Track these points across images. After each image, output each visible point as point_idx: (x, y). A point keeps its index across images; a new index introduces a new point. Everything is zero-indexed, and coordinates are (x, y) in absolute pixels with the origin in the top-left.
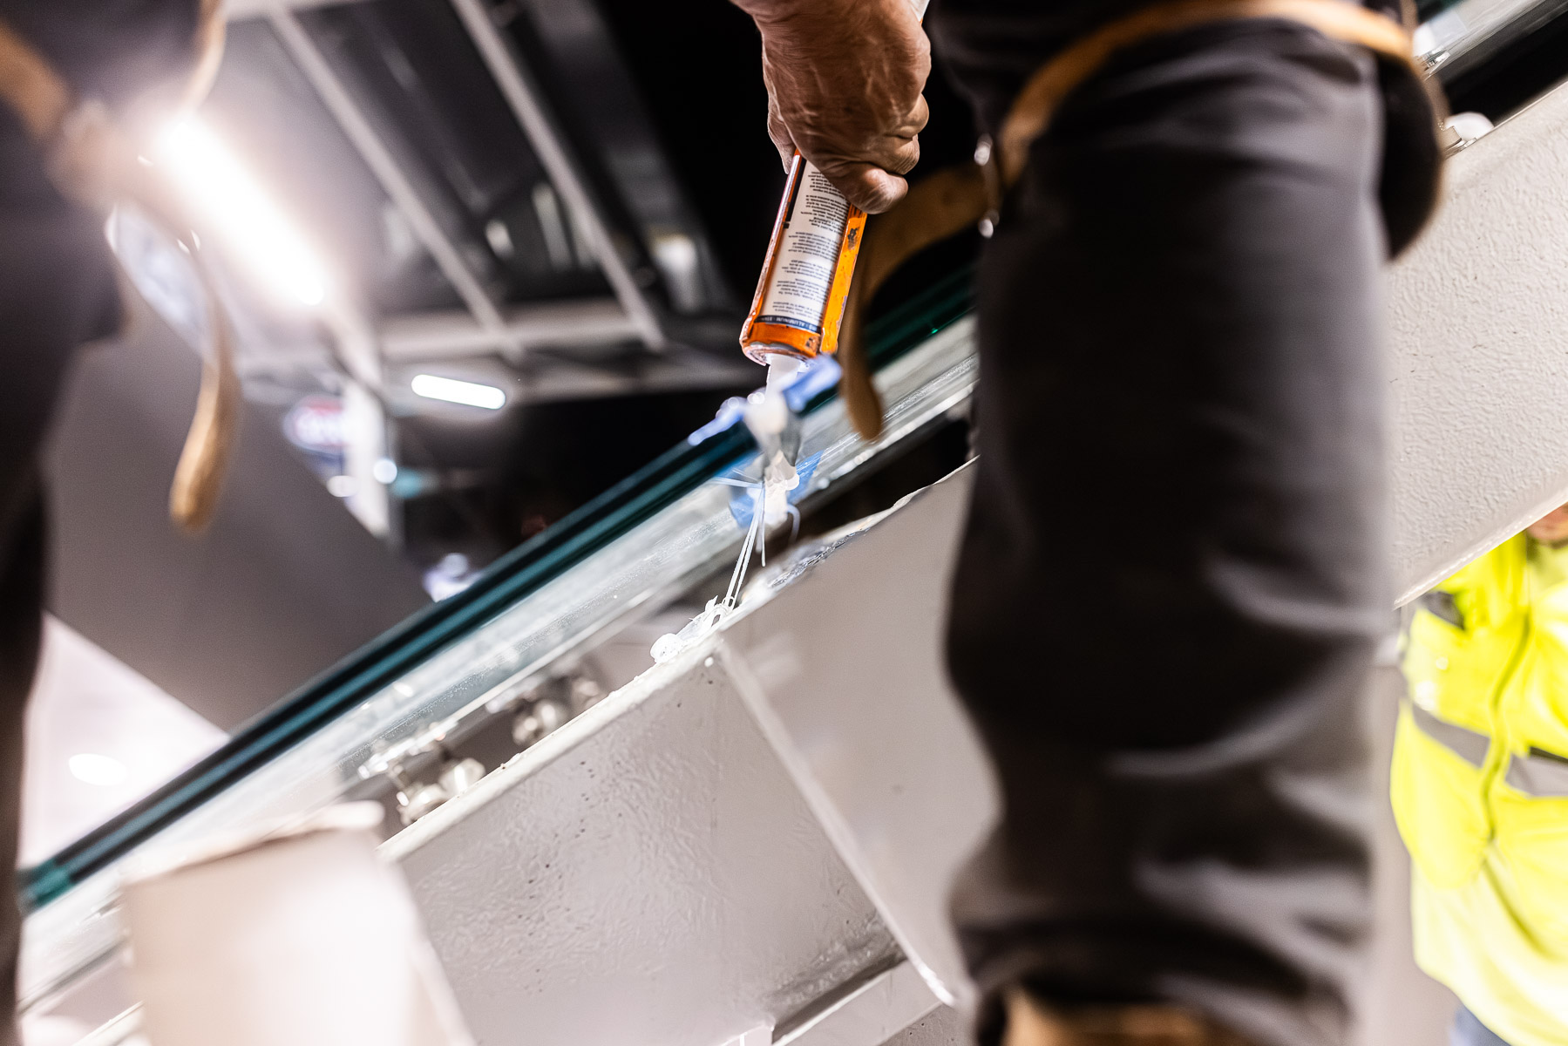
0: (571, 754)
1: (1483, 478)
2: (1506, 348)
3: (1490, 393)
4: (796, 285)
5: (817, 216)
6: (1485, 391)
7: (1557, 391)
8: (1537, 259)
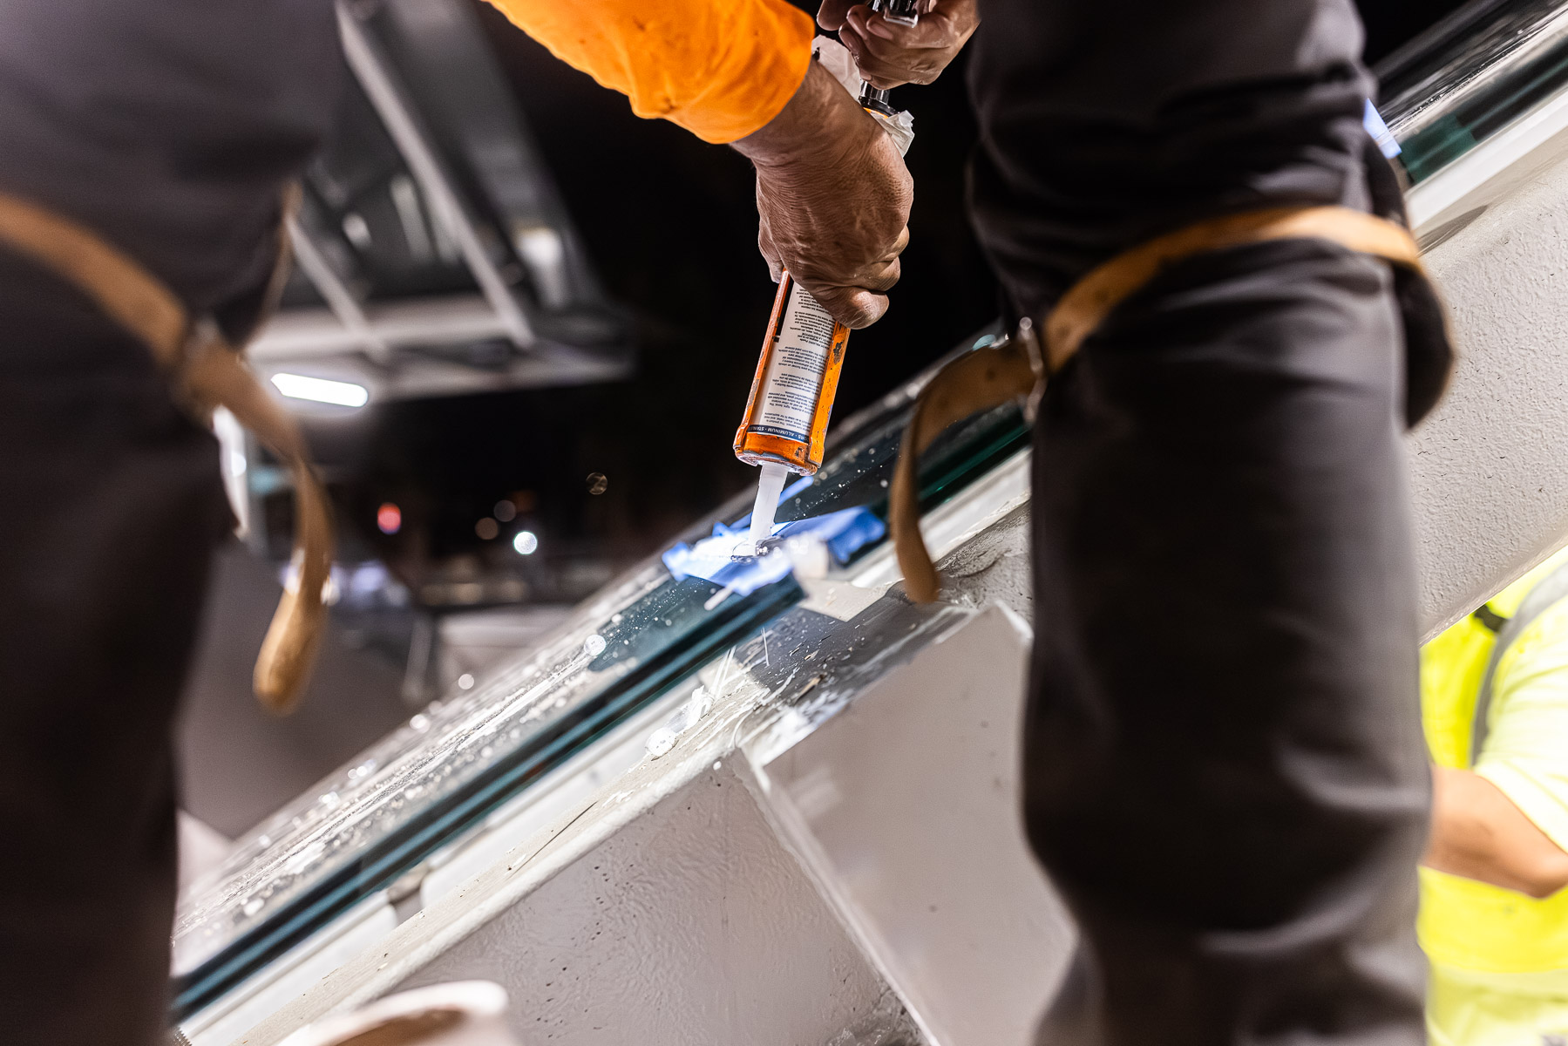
0: (585, 858)
1: (1430, 575)
2: (1449, 455)
3: (1435, 497)
4: (786, 397)
5: (805, 332)
6: (1431, 494)
7: (1493, 493)
8: (1474, 372)
